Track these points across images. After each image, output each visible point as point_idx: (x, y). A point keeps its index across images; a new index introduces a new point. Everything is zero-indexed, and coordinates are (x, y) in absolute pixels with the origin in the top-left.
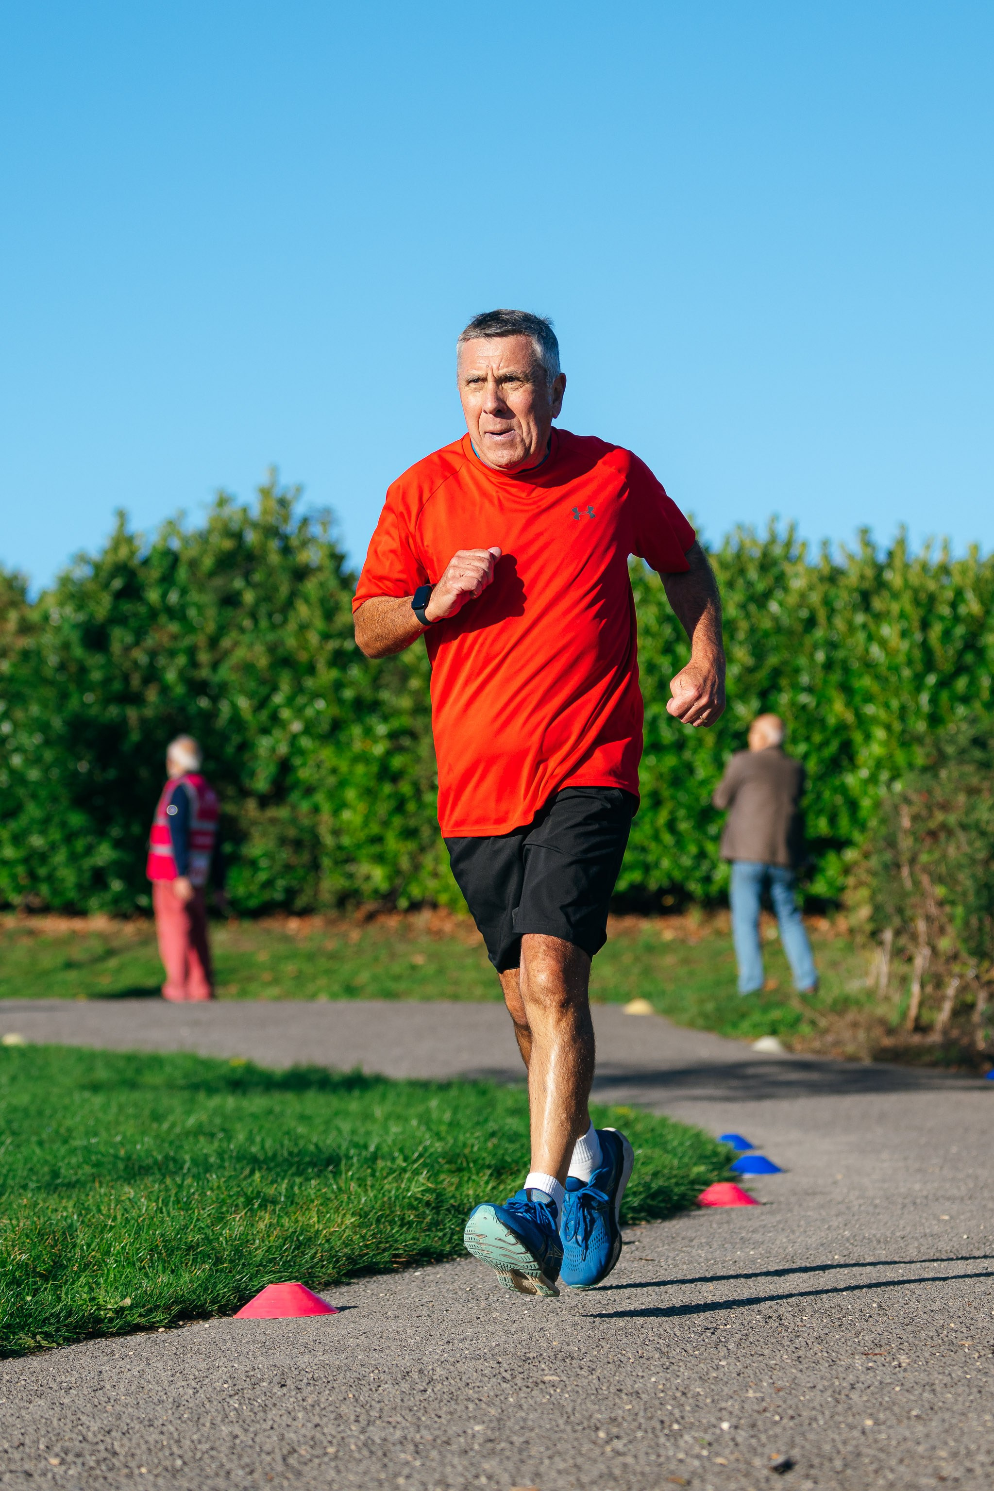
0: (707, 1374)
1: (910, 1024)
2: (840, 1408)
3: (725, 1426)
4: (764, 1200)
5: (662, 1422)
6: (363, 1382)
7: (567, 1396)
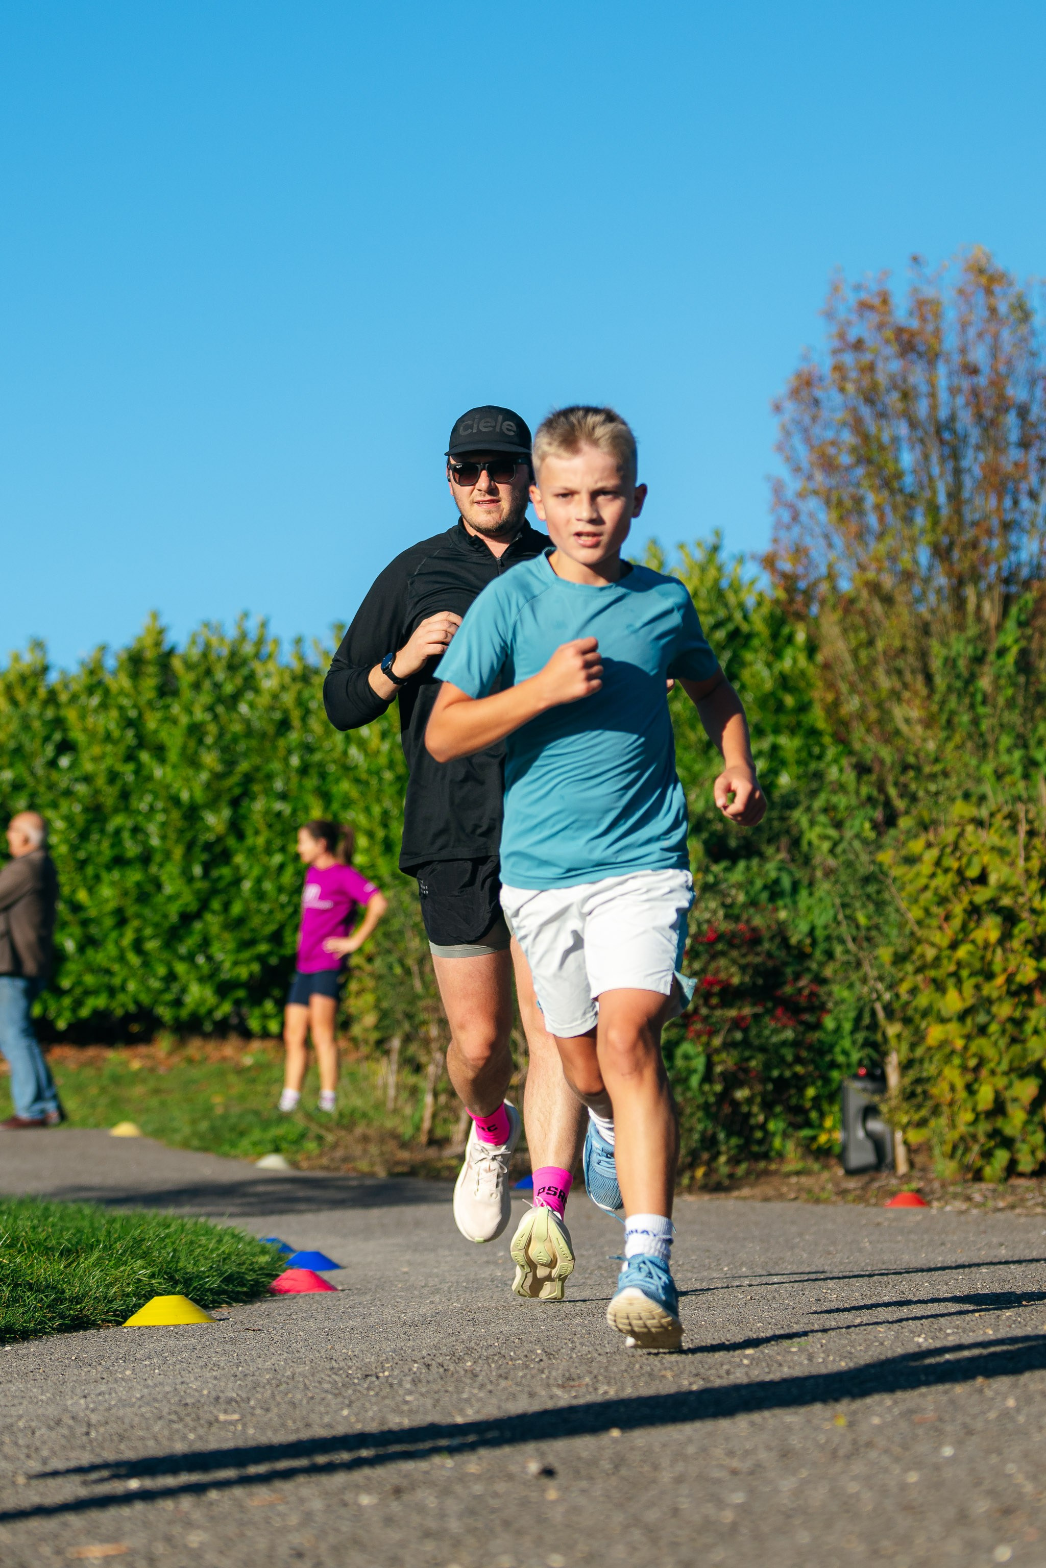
1: (423, 1138)
7: (252, 1431)
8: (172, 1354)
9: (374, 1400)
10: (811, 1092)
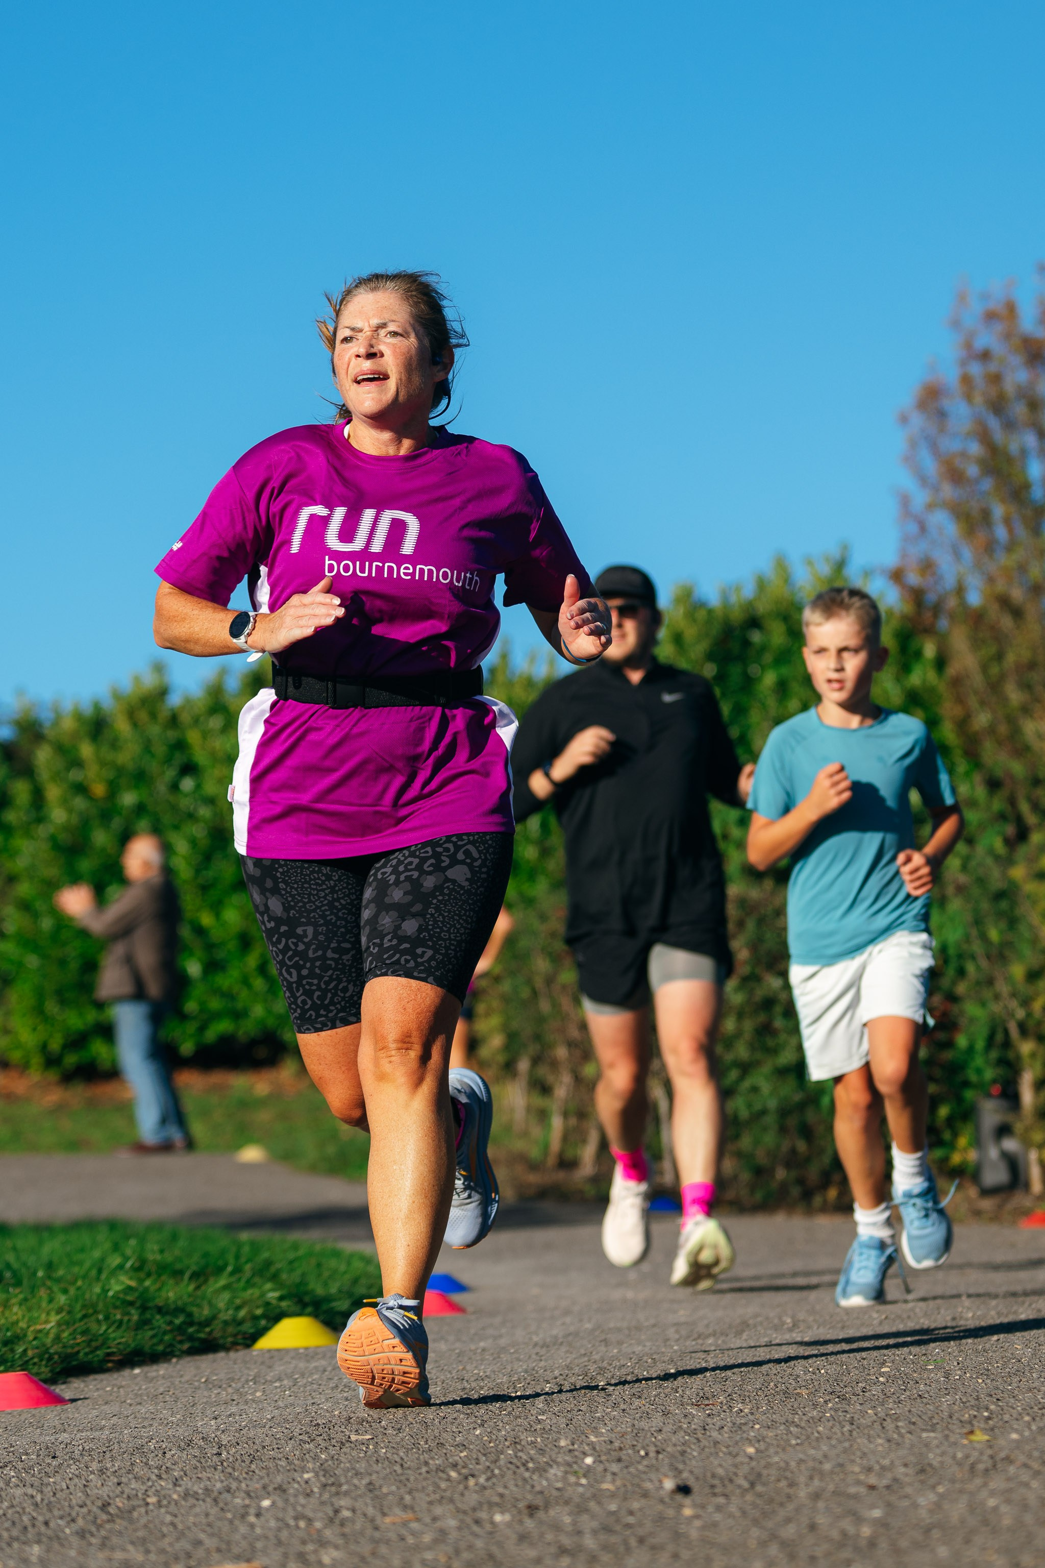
0: (531, 1426)
1: (551, 1161)
2: (704, 1442)
3: (589, 1460)
4: (470, 1309)
5: (511, 1463)
6: (145, 1450)
7: (384, 1451)
8: (303, 1375)
9: (506, 1419)
10: (944, 1111)
